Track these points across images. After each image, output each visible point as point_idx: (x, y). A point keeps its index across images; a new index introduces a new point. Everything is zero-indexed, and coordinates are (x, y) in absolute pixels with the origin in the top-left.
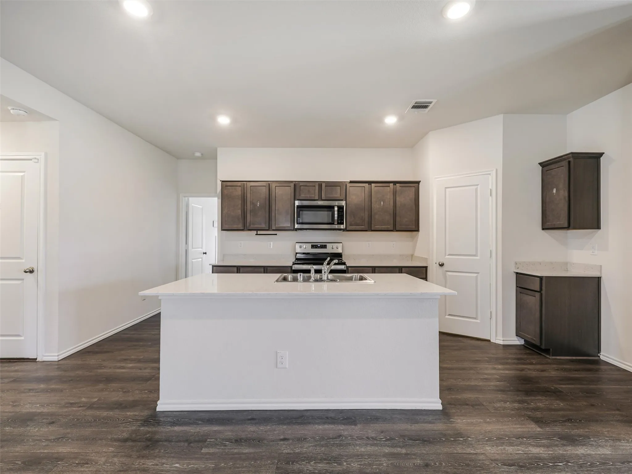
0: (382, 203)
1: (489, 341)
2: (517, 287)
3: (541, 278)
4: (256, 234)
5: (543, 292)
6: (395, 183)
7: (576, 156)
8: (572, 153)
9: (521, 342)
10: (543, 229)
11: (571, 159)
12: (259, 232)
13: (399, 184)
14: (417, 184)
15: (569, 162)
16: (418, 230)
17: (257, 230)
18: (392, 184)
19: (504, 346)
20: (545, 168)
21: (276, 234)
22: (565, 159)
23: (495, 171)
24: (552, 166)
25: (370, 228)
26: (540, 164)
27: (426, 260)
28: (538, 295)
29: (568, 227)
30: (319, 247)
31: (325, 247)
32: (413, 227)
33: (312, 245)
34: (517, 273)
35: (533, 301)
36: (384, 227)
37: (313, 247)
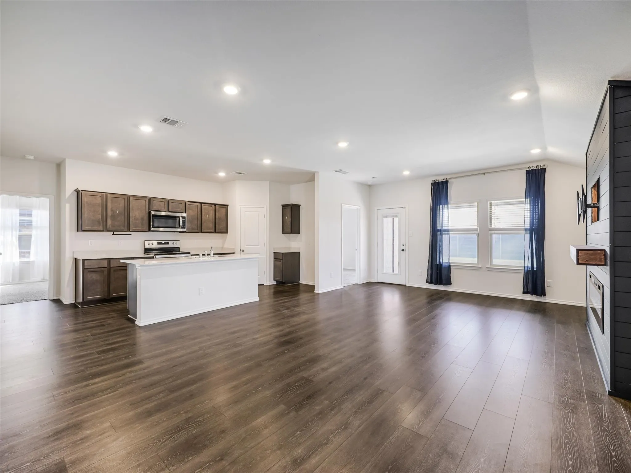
0: (208, 216)
1: (264, 285)
2: (274, 259)
3: (283, 253)
4: (112, 235)
5: (284, 259)
6: (215, 205)
7: (293, 205)
8: (292, 204)
9: (275, 283)
10: (283, 233)
11: (292, 206)
12: (115, 233)
13: (217, 206)
14: (227, 206)
15: (291, 207)
16: (227, 233)
17: (114, 231)
18: (214, 205)
19: (270, 285)
20: (284, 208)
21: (131, 235)
22: (290, 206)
23: (266, 207)
24: (286, 207)
25: (200, 230)
26: (282, 205)
27: (234, 249)
28: (282, 260)
29: (291, 233)
30: (163, 244)
31: (168, 243)
32: (225, 231)
33: (158, 242)
34: (274, 253)
35: (279, 263)
36: (209, 230)
37: (159, 243)
